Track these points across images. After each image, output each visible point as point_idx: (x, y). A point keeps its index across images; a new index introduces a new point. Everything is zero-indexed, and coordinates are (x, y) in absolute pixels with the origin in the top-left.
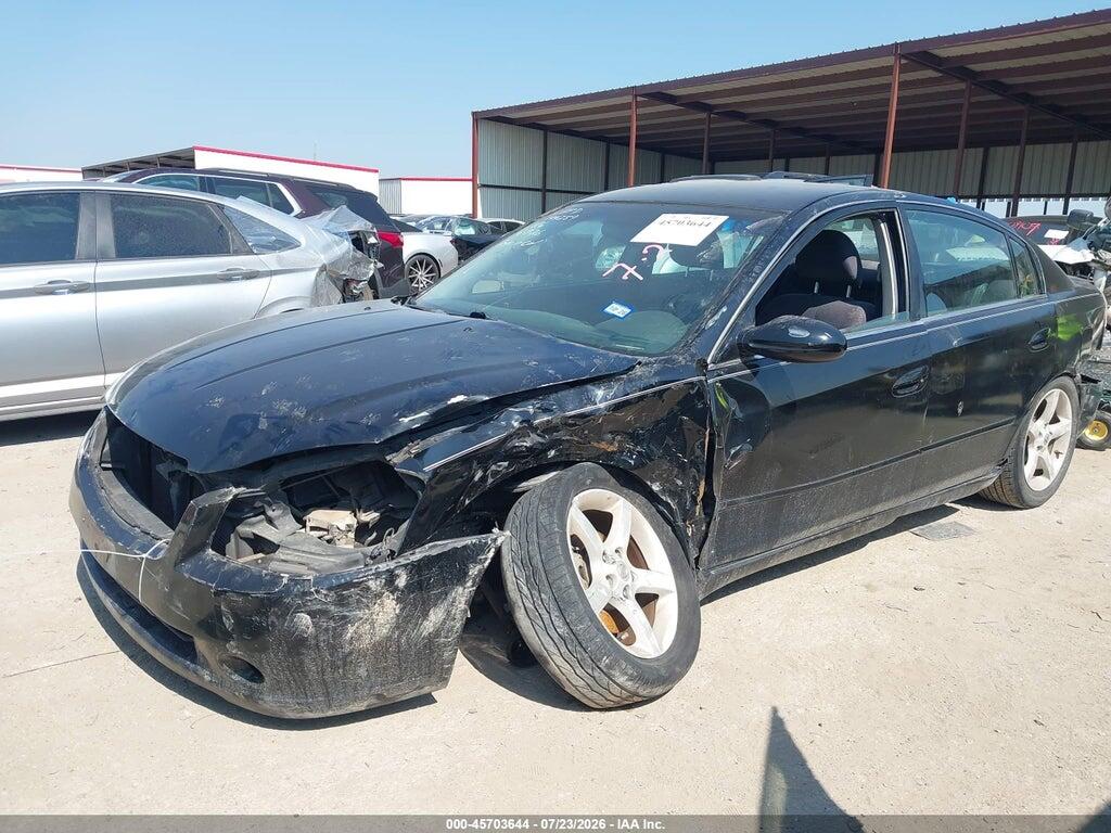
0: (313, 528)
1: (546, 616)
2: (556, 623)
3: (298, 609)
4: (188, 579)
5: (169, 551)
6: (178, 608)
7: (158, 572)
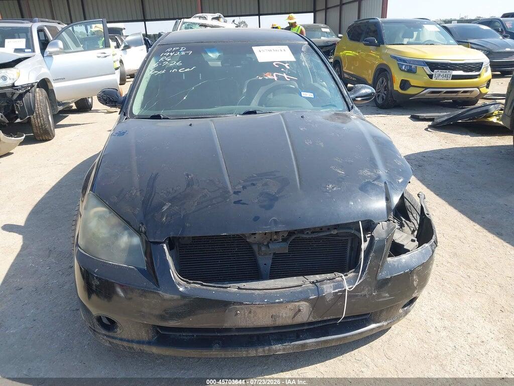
4: (391, 277)
5: (368, 273)
6: (385, 297)
7: (363, 290)
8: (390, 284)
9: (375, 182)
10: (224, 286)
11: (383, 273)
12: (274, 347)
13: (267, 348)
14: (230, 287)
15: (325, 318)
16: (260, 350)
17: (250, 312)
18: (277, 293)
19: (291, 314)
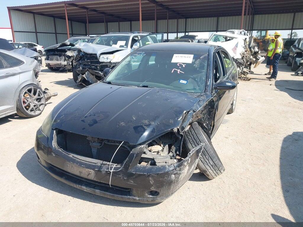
0: (153, 152)
1: (207, 161)
2: (210, 162)
3: (172, 174)
4: (135, 173)
5: (124, 167)
6: (131, 182)
7: (120, 174)
8: (134, 177)
9: (145, 127)
10: (68, 153)
11: (132, 170)
12: (83, 187)
13: (80, 186)
14: (70, 155)
15: (102, 182)
16: (78, 186)
17: (72, 167)
18: (84, 163)
19: (87, 174)
